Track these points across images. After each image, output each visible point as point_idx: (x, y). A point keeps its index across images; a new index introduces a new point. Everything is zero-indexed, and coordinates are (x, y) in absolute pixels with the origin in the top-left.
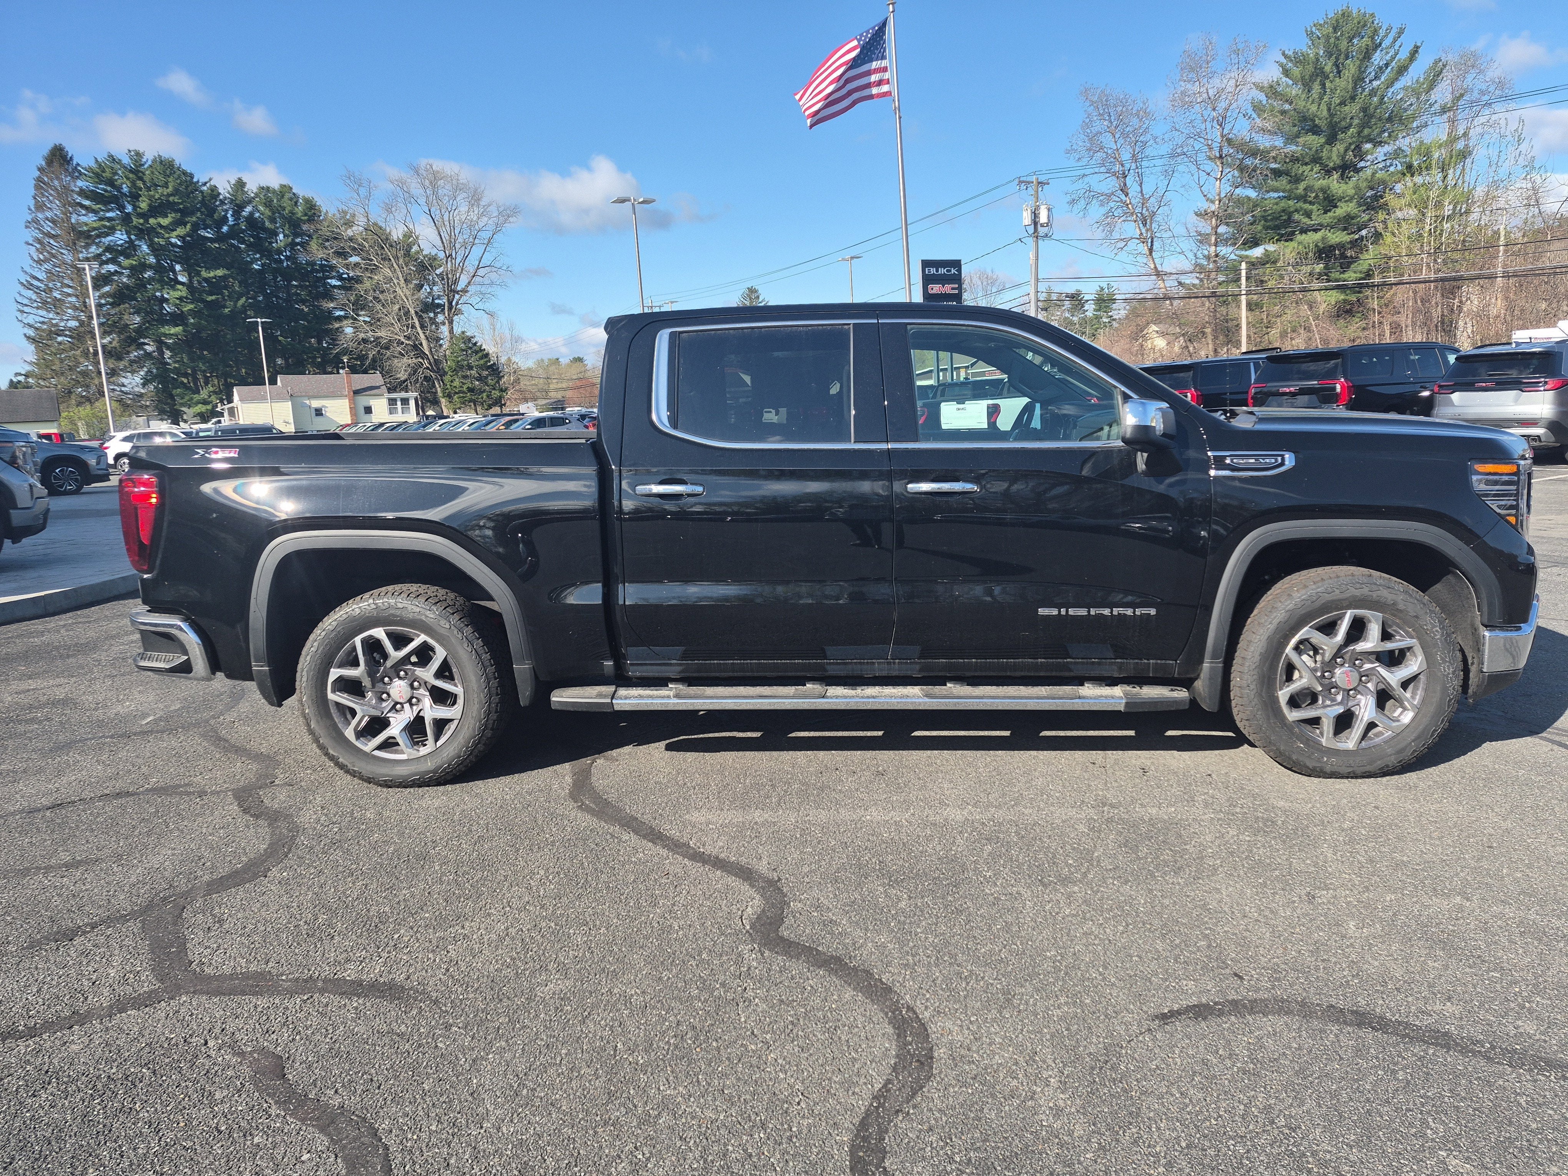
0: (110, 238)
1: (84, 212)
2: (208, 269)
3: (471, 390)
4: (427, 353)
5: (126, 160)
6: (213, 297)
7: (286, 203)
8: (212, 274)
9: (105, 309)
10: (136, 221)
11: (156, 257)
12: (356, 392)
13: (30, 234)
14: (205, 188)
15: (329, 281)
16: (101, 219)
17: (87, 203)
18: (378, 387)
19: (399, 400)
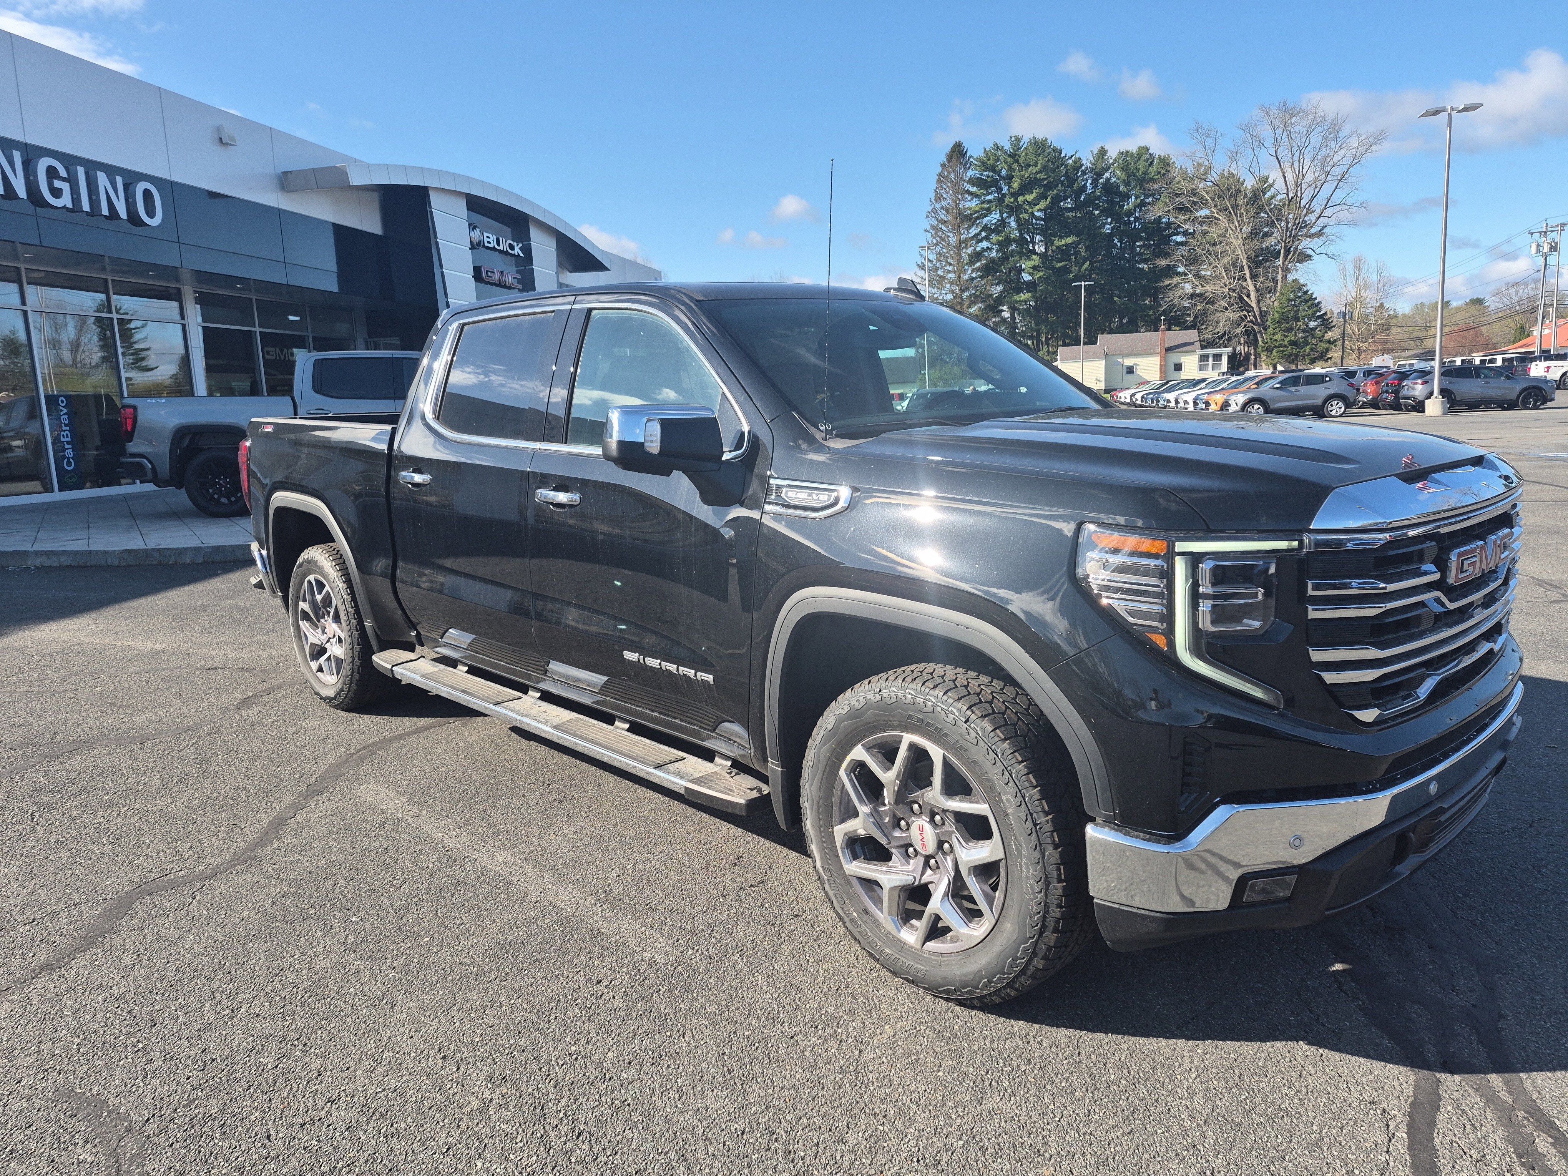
0: (987, 219)
1: (969, 198)
2: (1061, 237)
3: (1292, 343)
4: (1254, 305)
5: (1007, 146)
6: (1061, 264)
7: (1142, 165)
8: (1063, 242)
9: (976, 281)
10: (1008, 200)
11: (1020, 231)
12: (1169, 350)
13: (927, 224)
14: (1070, 161)
15: (1174, 238)
16: (983, 203)
17: (973, 189)
18: (1192, 344)
19: (1211, 356)
